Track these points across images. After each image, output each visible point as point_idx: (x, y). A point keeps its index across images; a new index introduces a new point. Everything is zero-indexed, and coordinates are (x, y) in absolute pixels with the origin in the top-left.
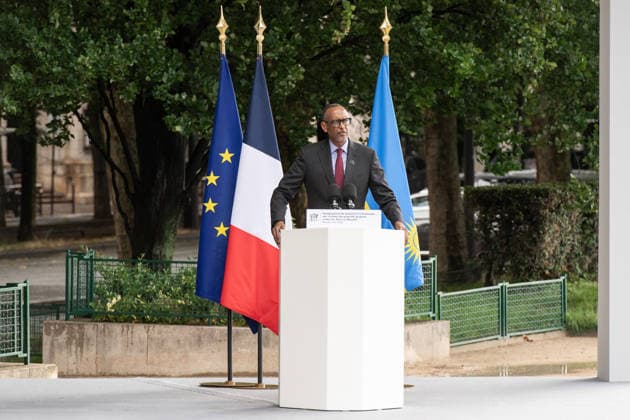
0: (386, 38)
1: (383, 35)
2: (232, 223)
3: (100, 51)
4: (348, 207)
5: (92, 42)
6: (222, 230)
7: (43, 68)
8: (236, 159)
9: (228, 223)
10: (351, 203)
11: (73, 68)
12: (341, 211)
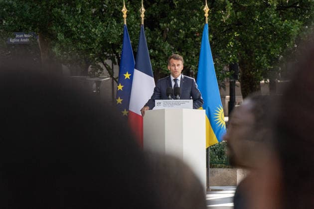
0: (206, 15)
1: (205, 13)
2: (130, 109)
3: (105, 28)
4: (176, 99)
5: (101, 23)
6: (125, 112)
7: (76, 36)
8: (132, 77)
9: (128, 110)
10: (178, 97)
11: (91, 36)
12: (173, 100)
